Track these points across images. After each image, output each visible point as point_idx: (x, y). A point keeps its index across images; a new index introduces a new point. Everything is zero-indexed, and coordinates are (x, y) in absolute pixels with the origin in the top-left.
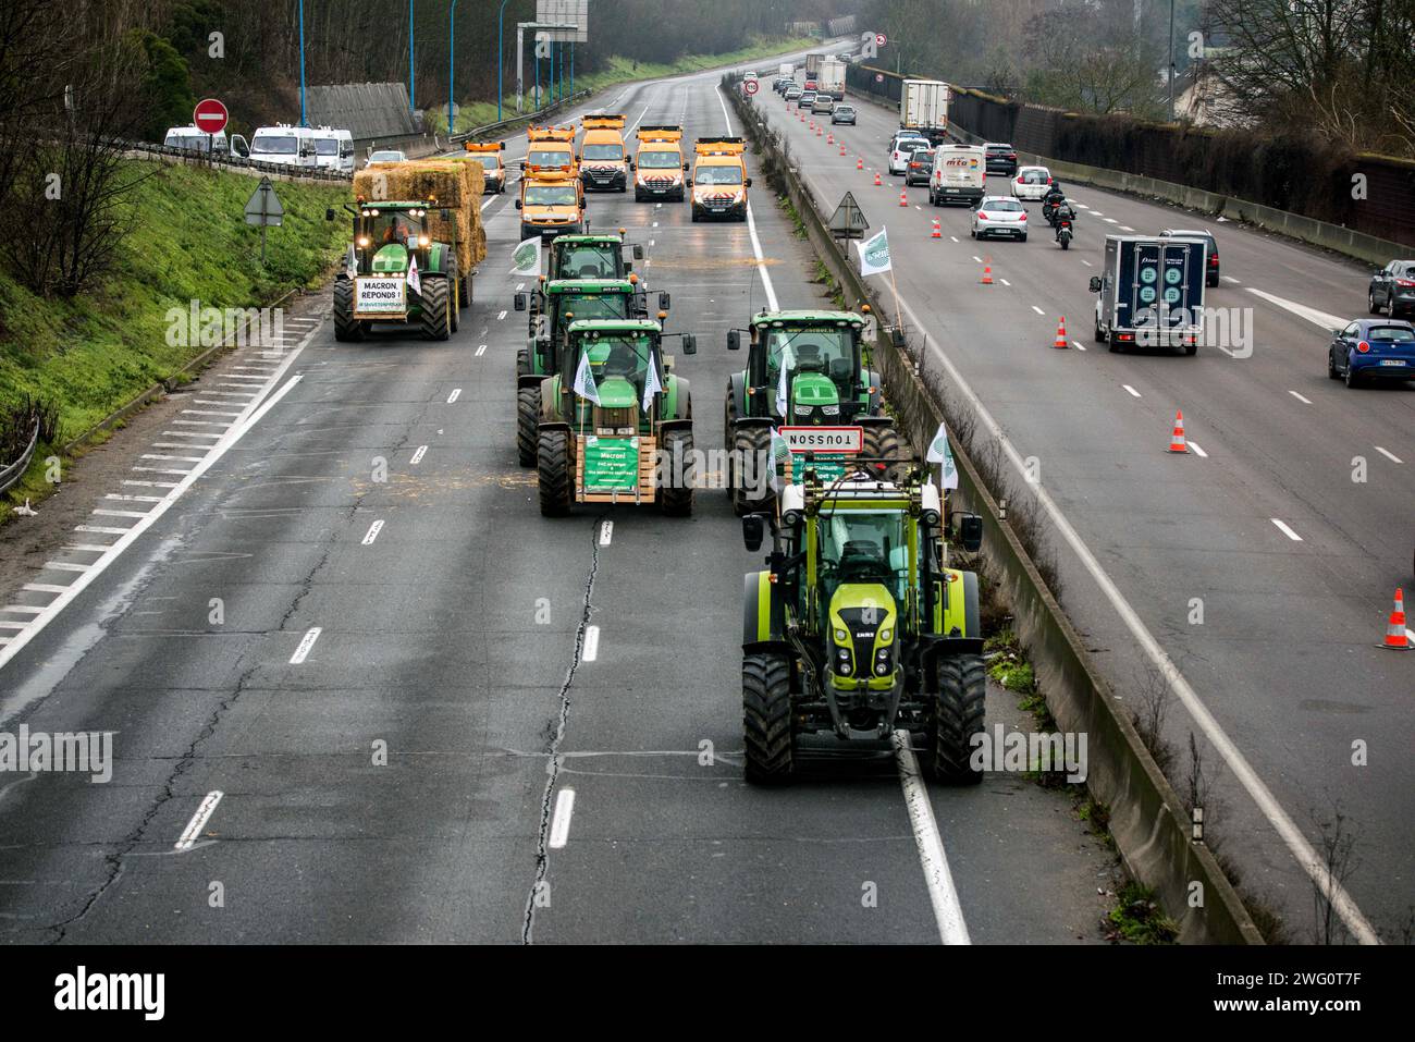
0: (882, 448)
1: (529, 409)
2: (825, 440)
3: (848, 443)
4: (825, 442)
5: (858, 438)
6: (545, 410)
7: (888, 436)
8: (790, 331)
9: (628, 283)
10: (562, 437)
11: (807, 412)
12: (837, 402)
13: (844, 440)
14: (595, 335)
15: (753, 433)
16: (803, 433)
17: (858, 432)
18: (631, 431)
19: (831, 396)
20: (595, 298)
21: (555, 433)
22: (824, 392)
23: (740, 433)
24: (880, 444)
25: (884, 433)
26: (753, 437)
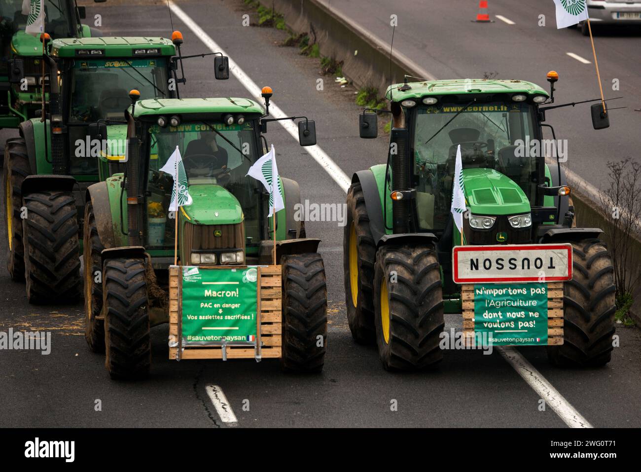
0: (592, 272)
1: (43, 224)
2: (519, 263)
3: (552, 267)
4: (519, 267)
5: (566, 260)
6: (100, 228)
7: (599, 256)
8: (446, 110)
9: (168, 42)
10: (139, 267)
11: (487, 224)
12: (529, 209)
13: (546, 263)
14: (174, 121)
15: (409, 255)
16: (488, 254)
17: (566, 251)
18: (240, 257)
19: (520, 201)
20: (123, 64)
21: (129, 261)
22: (509, 197)
23: (390, 256)
24: (589, 267)
25: (593, 251)
26: (409, 261)
